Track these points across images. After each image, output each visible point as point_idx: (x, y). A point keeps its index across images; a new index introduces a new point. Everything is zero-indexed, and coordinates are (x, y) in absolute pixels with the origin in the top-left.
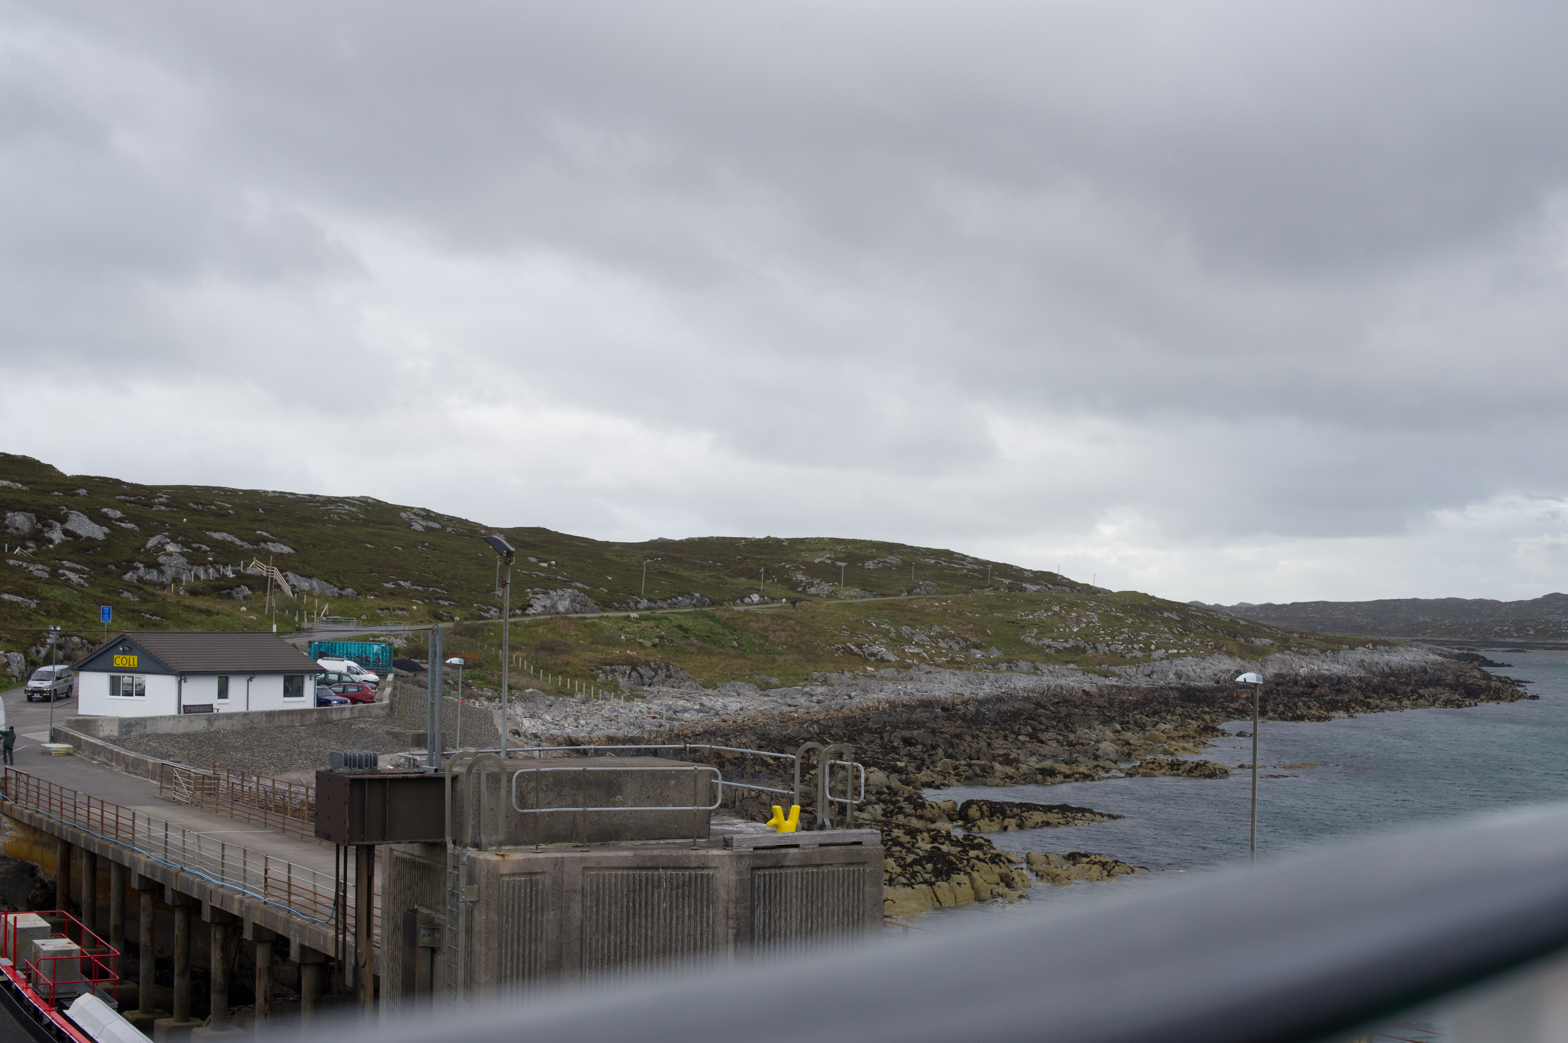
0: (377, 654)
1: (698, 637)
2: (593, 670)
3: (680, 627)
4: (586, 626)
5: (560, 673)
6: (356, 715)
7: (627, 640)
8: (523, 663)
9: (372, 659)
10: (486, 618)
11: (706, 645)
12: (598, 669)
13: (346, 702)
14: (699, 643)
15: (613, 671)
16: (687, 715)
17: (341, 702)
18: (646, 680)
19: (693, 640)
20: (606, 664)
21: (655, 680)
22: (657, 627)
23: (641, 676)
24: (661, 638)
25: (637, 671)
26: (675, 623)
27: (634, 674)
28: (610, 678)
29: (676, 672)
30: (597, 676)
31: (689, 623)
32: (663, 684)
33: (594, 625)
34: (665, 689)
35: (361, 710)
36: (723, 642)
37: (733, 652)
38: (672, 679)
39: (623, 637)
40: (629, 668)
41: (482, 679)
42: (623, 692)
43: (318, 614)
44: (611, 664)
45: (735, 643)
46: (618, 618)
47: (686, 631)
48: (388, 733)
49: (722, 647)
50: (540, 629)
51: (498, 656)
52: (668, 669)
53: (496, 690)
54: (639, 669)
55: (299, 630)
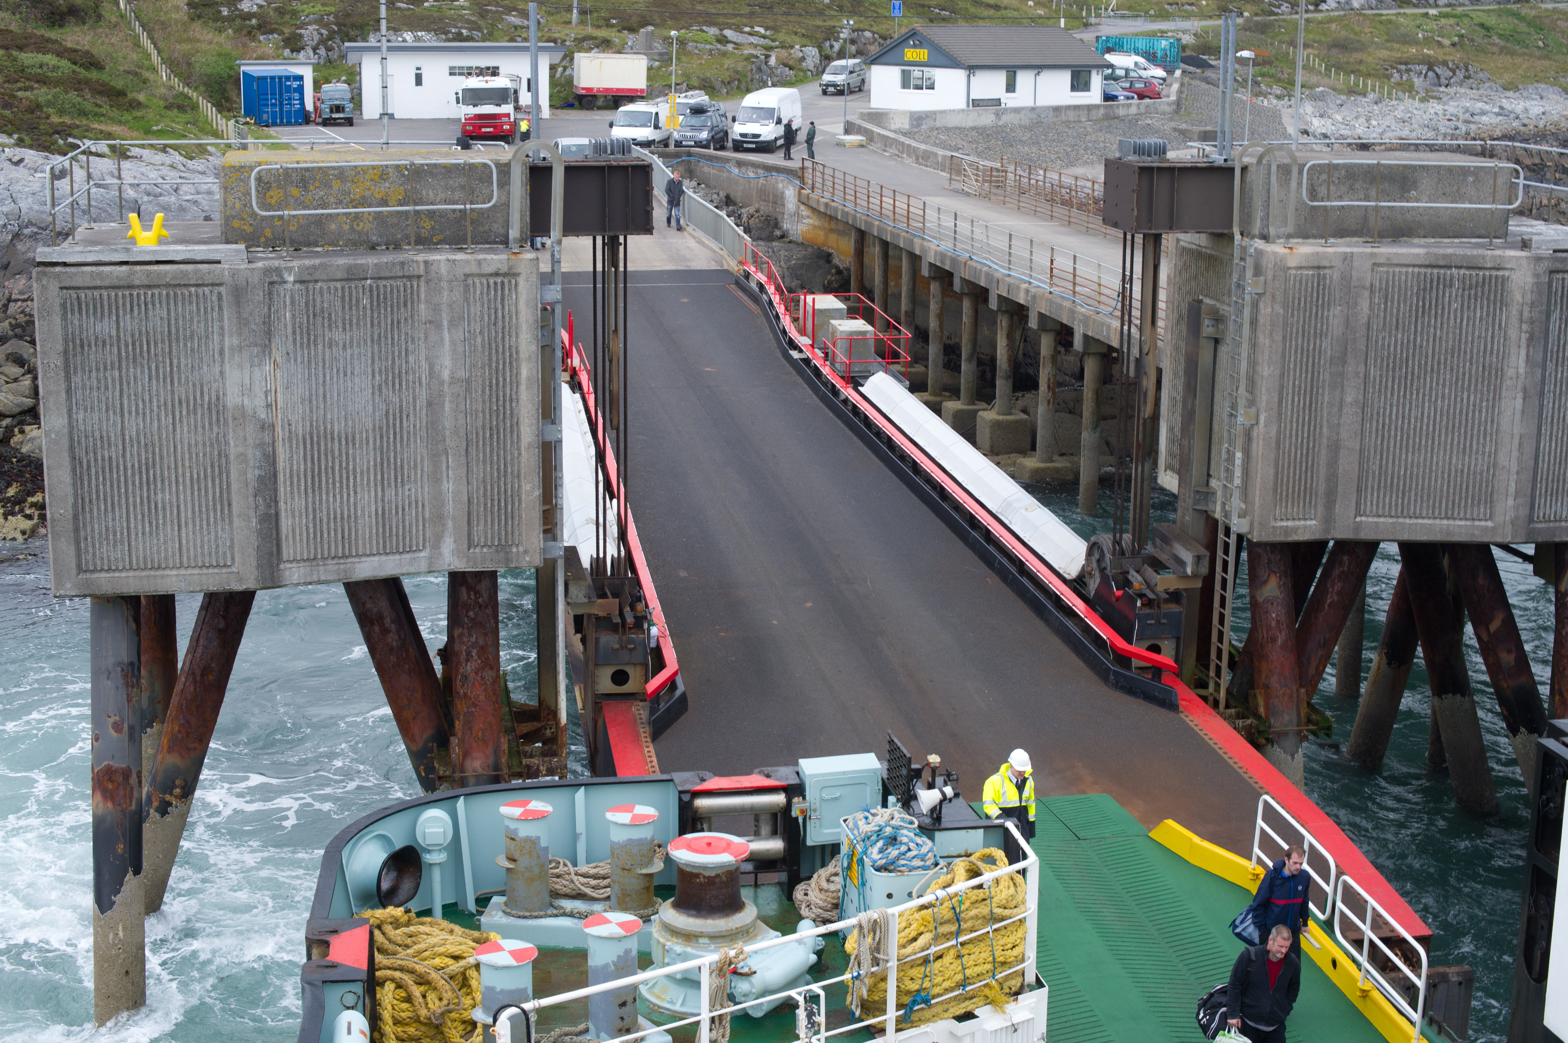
0: (1164, 50)
1: (1500, 36)
2: (1387, 70)
3: (1482, 25)
4: (1381, 23)
5: (1353, 72)
6: (1143, 111)
7: (1425, 38)
8: (1314, 61)
9: (1159, 55)
10: (1277, 14)
11: (1509, 45)
12: (1392, 67)
13: (1133, 98)
14: (1502, 43)
15: (1408, 71)
16: (1484, 119)
17: (1128, 98)
18: (1443, 81)
19: (1497, 40)
20: (1401, 63)
21: (1452, 81)
22: (1458, 25)
23: (1438, 76)
24: (1461, 36)
25: (1434, 71)
26: (1476, 21)
27: (1430, 74)
28: (1404, 78)
29: (1476, 73)
30: (1392, 76)
31: (1491, 21)
32: (1461, 85)
33: (1390, 22)
34: (1462, 90)
35: (1147, 106)
36: (1527, 41)
37: (1537, 53)
38: (1471, 81)
39: (1420, 35)
40: (1426, 67)
41: (1272, 76)
42: (1418, 93)
43: (1106, 9)
44: (1406, 64)
45: (1541, 43)
46: (1415, 15)
47: (1488, 29)
48: (1175, 129)
49: (1527, 47)
50: (1333, 26)
51: (1288, 53)
52: (1467, 70)
53: (1285, 88)
54: (1436, 68)
55: (1086, 25)
